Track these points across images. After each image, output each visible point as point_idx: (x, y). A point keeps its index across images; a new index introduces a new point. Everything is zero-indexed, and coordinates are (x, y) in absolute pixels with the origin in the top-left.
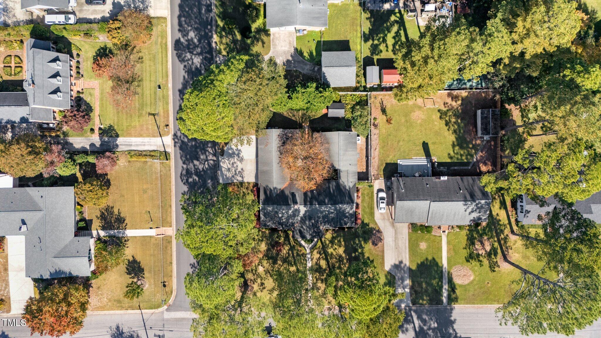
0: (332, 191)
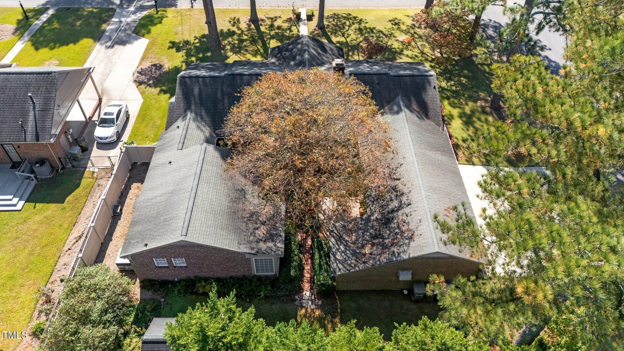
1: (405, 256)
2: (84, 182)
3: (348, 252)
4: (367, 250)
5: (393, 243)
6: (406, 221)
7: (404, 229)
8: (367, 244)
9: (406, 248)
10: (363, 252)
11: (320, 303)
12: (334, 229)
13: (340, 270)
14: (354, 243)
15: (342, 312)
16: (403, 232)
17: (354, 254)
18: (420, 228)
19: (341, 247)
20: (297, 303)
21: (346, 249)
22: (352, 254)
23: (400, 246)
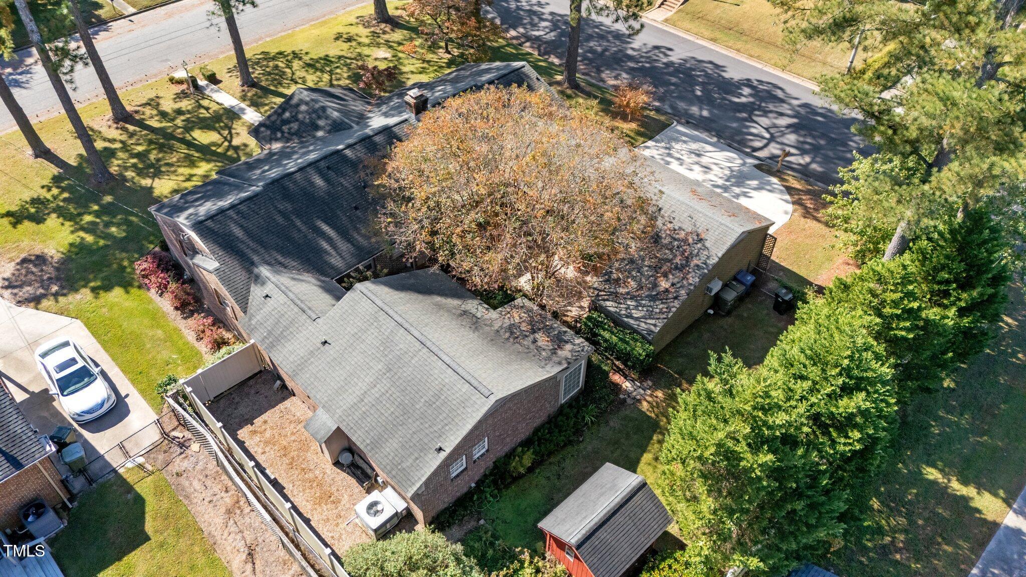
0: (325, 228)
1: (714, 261)
2: (144, 488)
3: (644, 302)
4: (664, 284)
5: (687, 258)
6: (677, 228)
7: (682, 235)
8: (656, 279)
9: (706, 253)
10: (662, 289)
11: (650, 383)
12: (596, 292)
13: (655, 325)
14: (640, 287)
15: (680, 374)
16: (685, 241)
17: (653, 298)
18: (698, 224)
19: (629, 303)
20: (629, 401)
21: (636, 301)
22: (650, 301)
23: (697, 255)
